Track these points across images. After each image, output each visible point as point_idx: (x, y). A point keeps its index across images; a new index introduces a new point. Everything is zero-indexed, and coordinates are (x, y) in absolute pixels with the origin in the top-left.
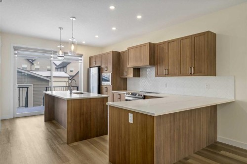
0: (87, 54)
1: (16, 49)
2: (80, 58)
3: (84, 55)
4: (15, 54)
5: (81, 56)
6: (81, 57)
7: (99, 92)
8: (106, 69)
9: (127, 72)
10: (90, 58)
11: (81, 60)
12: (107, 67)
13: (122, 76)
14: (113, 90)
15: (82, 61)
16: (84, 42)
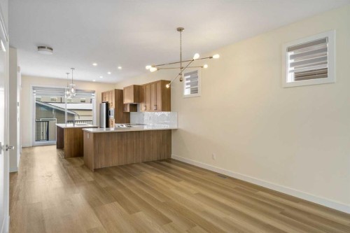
0: (99, 90)
1: (34, 88)
3: (96, 91)
4: (34, 93)
5: (94, 92)
7: (107, 126)
10: (102, 94)
11: (94, 96)
12: (112, 103)
14: (115, 123)
16: (94, 81)
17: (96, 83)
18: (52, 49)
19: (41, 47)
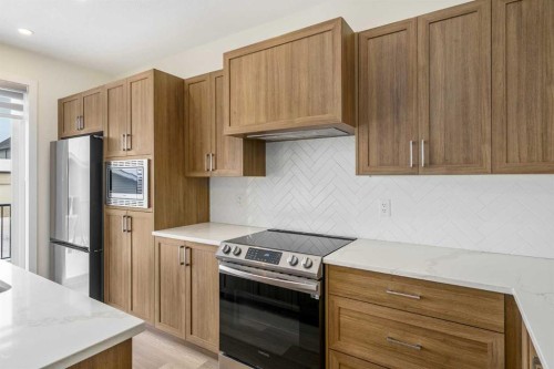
2: (14, 101)
3: (32, 90)
6: (20, 96)
8: (125, 144)
9: (215, 156)
10: (63, 105)
11: (20, 108)
12: (130, 136)
13: (194, 170)
14: (156, 229)
15: (25, 114)
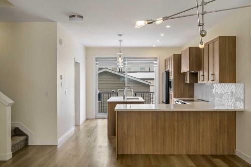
1: (97, 59)
4: (97, 64)
5: (155, 59)
16: (154, 46)
17: (157, 48)
18: (82, 17)
19: (72, 16)
